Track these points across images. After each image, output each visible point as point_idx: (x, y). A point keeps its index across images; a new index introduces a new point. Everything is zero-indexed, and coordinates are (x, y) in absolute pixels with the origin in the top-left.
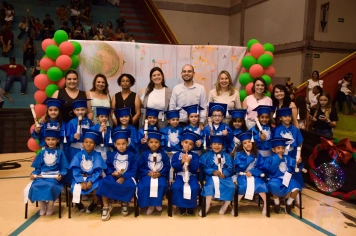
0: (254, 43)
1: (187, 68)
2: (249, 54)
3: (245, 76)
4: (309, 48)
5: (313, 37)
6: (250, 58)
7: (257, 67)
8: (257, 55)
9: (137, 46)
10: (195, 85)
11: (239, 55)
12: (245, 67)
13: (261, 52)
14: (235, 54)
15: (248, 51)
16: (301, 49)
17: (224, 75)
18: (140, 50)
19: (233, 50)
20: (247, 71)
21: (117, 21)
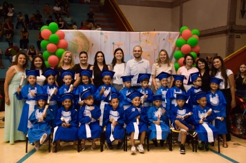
0: (185, 29)
1: (137, 49)
2: (181, 37)
3: (178, 53)
4: (232, 31)
5: (235, 23)
6: (181, 40)
7: (186, 47)
8: (186, 38)
9: (101, 34)
10: (143, 60)
11: (174, 38)
12: (178, 47)
13: (190, 36)
14: (171, 37)
15: (180, 35)
16: (226, 32)
17: (163, 53)
18: (103, 36)
19: (170, 35)
20: (180, 49)
21: (88, 14)
